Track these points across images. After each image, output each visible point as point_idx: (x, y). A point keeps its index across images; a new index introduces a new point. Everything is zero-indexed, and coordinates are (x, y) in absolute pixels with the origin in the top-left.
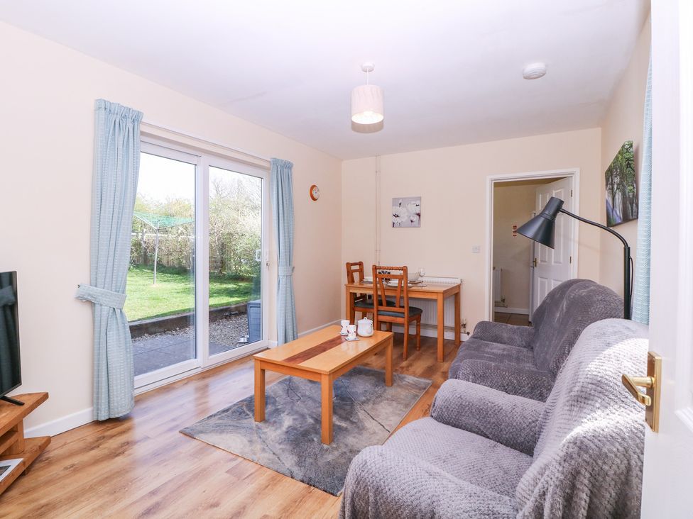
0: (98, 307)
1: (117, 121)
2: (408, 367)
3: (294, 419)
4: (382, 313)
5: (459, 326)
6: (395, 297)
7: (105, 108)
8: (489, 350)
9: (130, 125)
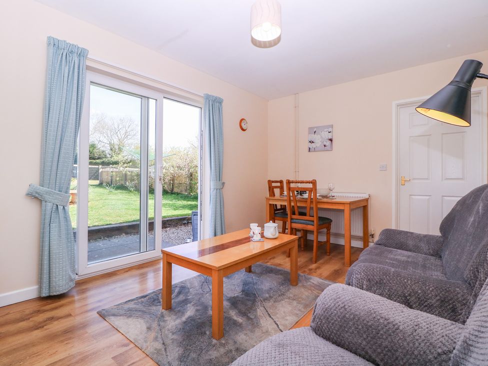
0: (44, 203)
1: (64, 54)
2: (316, 269)
3: (197, 310)
4: (295, 221)
5: (366, 237)
6: (305, 208)
7: (54, 44)
8: (392, 256)
9: (76, 59)
